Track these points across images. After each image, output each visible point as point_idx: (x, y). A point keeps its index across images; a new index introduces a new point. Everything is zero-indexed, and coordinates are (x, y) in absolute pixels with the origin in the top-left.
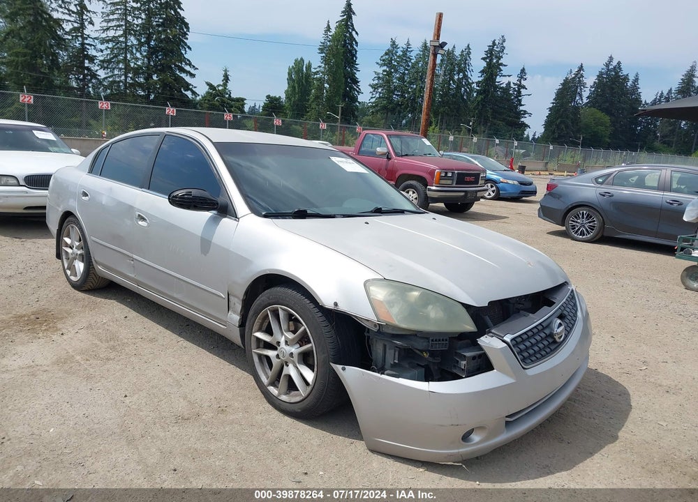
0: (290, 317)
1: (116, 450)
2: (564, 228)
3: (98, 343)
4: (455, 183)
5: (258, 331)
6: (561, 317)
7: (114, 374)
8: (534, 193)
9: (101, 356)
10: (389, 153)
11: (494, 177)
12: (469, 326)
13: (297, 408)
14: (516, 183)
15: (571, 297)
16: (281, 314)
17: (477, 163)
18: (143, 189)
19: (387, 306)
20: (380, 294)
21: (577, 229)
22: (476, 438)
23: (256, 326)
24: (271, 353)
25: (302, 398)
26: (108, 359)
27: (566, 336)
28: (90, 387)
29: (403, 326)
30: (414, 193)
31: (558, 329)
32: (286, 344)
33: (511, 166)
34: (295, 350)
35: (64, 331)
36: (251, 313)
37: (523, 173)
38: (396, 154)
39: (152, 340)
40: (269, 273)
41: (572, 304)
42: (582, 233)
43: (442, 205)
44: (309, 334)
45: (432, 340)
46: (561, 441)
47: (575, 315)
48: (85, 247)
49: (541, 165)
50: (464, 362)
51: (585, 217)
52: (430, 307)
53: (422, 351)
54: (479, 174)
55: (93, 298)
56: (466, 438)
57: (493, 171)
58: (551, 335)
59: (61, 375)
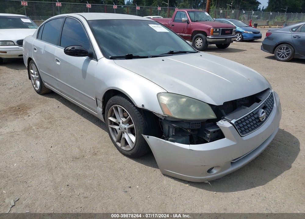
0: (123, 111)
1: (42, 175)
2: (274, 55)
3: (44, 120)
4: (220, 34)
5: (110, 117)
6: (264, 108)
7: (48, 136)
8: (260, 37)
9: (44, 127)
10: (188, 20)
11: (241, 30)
12: (213, 116)
13: (129, 153)
14: (251, 32)
15: (271, 96)
16: (119, 109)
17: (232, 23)
18: (58, 46)
19: (168, 107)
20: (165, 100)
21: (280, 55)
22: (215, 171)
23: (109, 115)
24: (116, 127)
25: (131, 149)
26: (47, 128)
27: (267, 117)
28: (36, 142)
29: (177, 117)
30: (200, 40)
31: (262, 114)
32: (123, 124)
33: (250, 24)
34: (127, 126)
35: (30, 114)
36: (106, 108)
37: (256, 27)
38: (192, 21)
39: (69, 118)
40: (112, 89)
41: (271, 100)
42: (283, 57)
43: (215, 45)
44: (132, 120)
45: (192, 124)
46: (261, 168)
47: (273, 106)
48: (38, 74)
49: (265, 23)
50: (209, 135)
51: (285, 49)
52: (192, 106)
53: (187, 129)
54: (232, 29)
55: (45, 97)
56: (209, 171)
57: (240, 27)
58: (258, 118)
59: (25, 136)
